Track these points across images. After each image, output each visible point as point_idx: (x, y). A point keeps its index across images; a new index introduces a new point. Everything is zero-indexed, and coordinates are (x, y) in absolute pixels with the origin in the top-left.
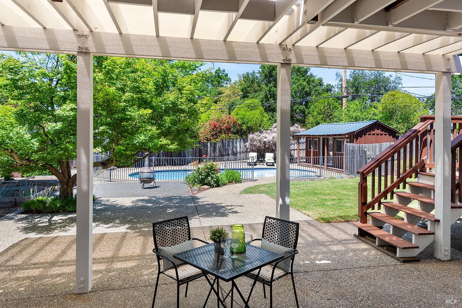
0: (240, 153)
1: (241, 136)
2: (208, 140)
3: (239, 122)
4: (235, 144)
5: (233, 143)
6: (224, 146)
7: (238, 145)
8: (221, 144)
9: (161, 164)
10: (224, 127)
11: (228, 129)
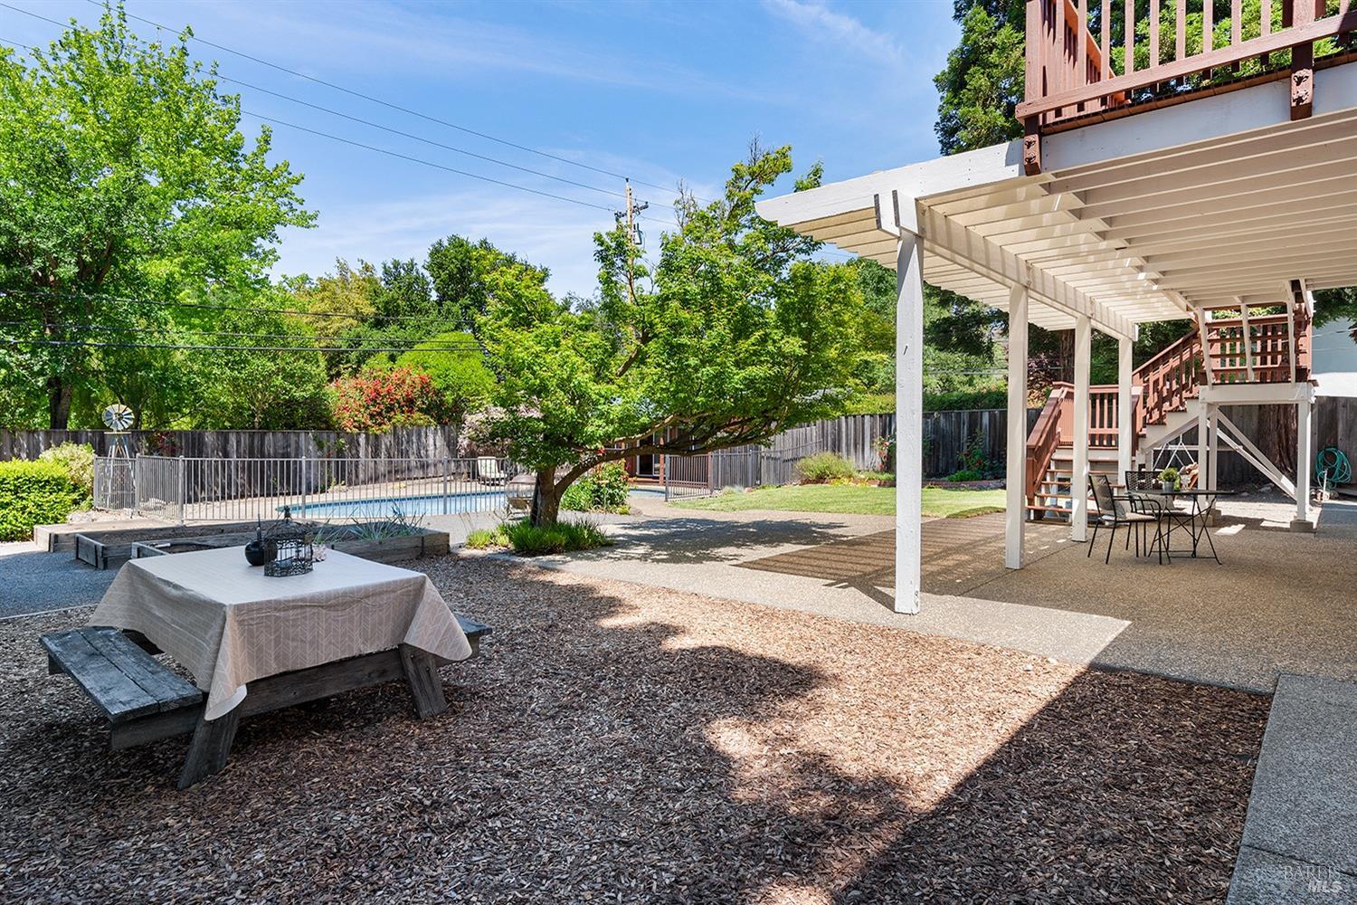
0: (435, 465)
1: (439, 420)
2: (359, 428)
3: (437, 384)
4: (423, 439)
5: (419, 435)
6: (398, 444)
7: (431, 441)
8: (391, 438)
9: (233, 494)
10: (400, 395)
11: (410, 402)
